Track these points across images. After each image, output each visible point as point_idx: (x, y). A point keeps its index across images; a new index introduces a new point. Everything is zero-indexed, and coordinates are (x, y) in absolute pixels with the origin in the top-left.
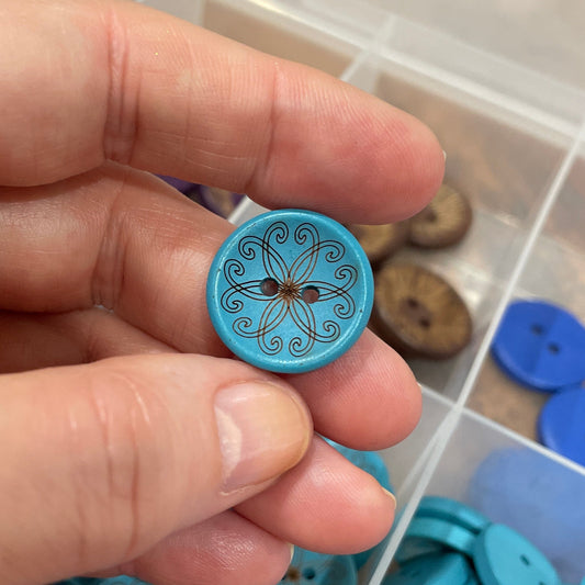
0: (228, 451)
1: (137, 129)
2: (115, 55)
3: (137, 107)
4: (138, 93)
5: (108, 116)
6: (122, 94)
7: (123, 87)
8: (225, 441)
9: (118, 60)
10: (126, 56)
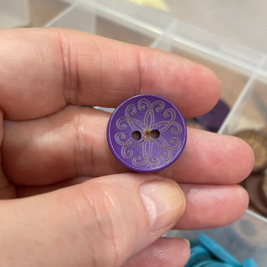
0: (150, 213)
1: (78, 84)
2: (64, 50)
3: (77, 72)
4: (77, 66)
5: (65, 78)
6: (70, 68)
7: (69, 64)
8: (148, 208)
9: (66, 52)
10: (69, 50)
